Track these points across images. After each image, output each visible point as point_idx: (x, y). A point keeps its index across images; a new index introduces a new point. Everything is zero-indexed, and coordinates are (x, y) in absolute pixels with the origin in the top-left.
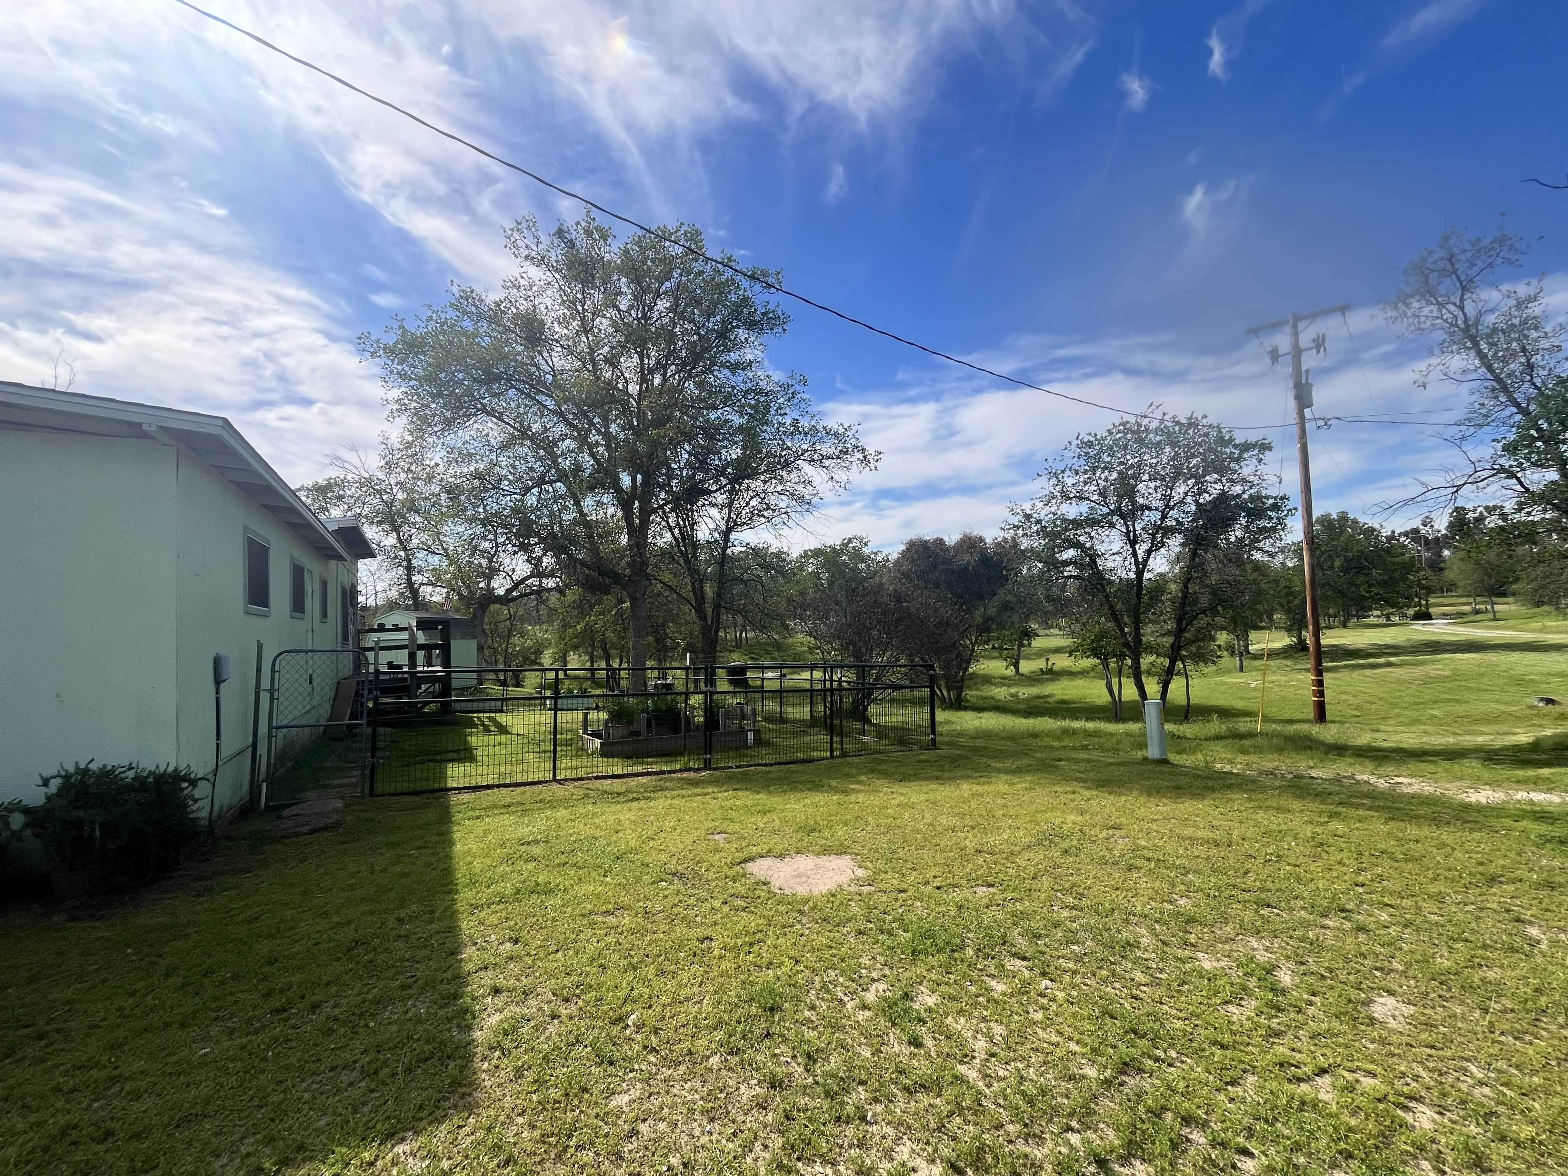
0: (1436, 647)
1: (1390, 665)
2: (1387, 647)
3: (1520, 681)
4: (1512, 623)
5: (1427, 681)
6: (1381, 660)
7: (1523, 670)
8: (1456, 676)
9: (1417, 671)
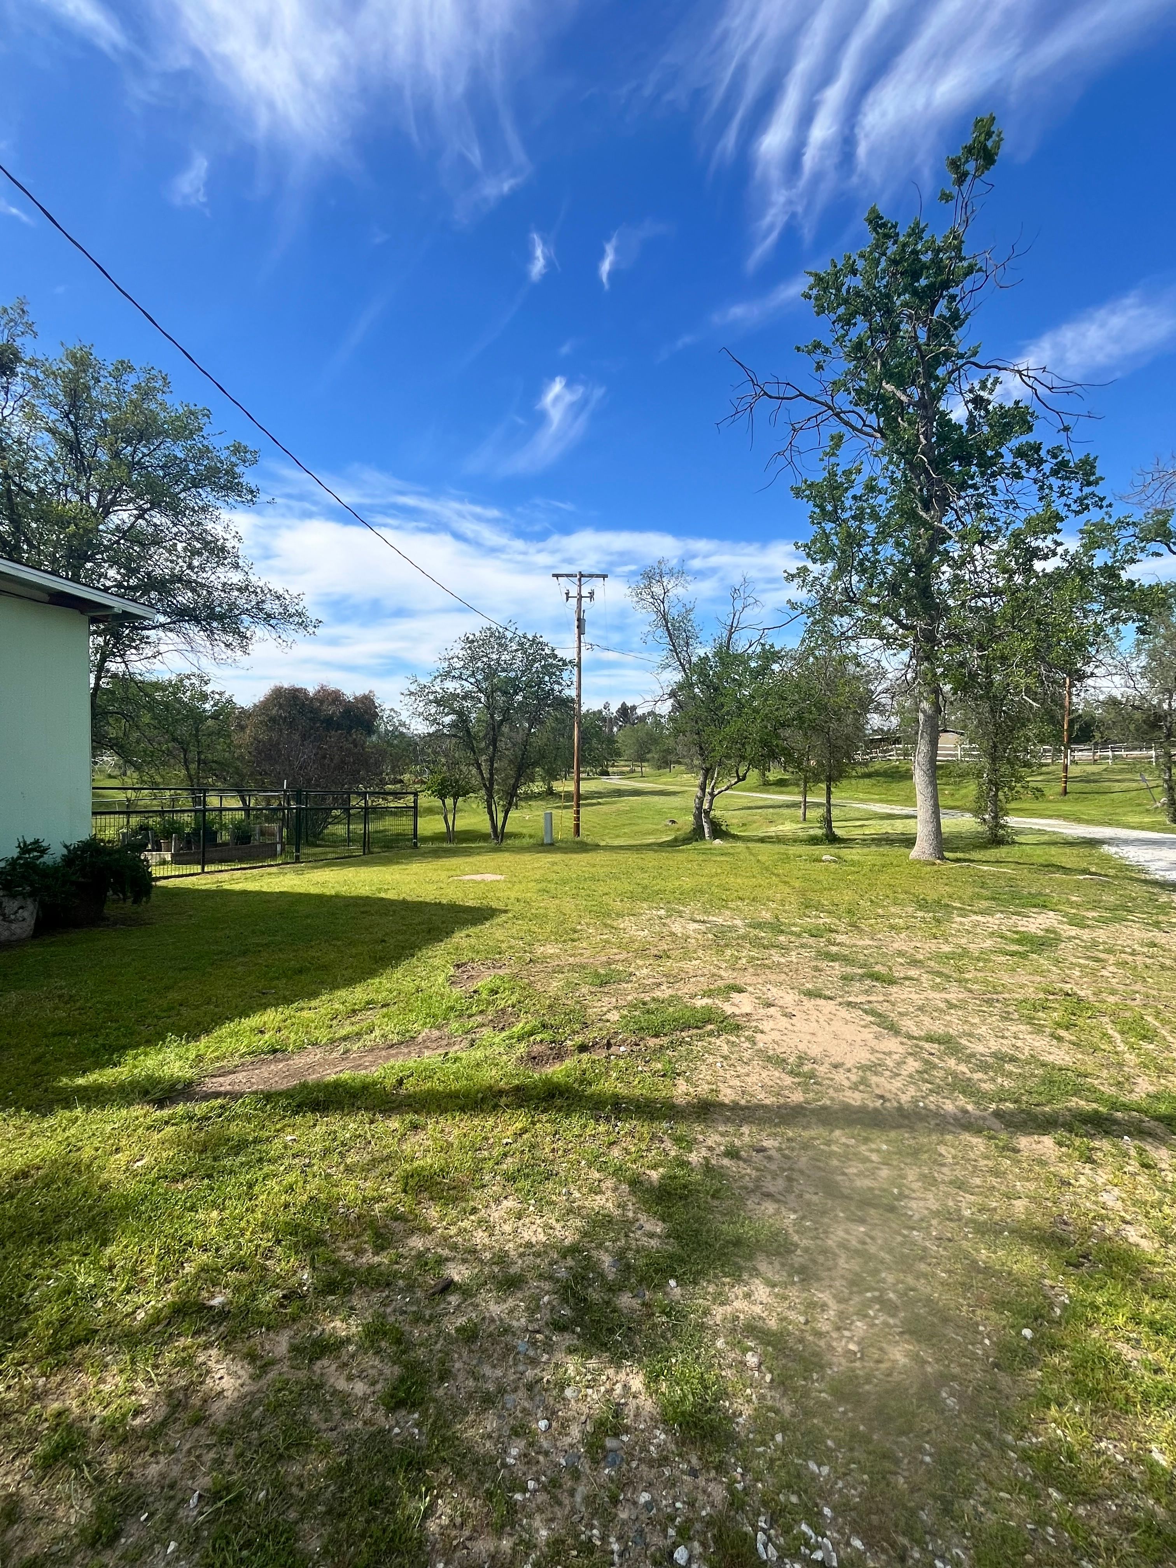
0: (620, 793)
1: (599, 804)
2: (596, 793)
3: (660, 812)
4: (651, 779)
5: (619, 813)
6: (594, 801)
7: (660, 806)
8: (632, 810)
9: (614, 807)
